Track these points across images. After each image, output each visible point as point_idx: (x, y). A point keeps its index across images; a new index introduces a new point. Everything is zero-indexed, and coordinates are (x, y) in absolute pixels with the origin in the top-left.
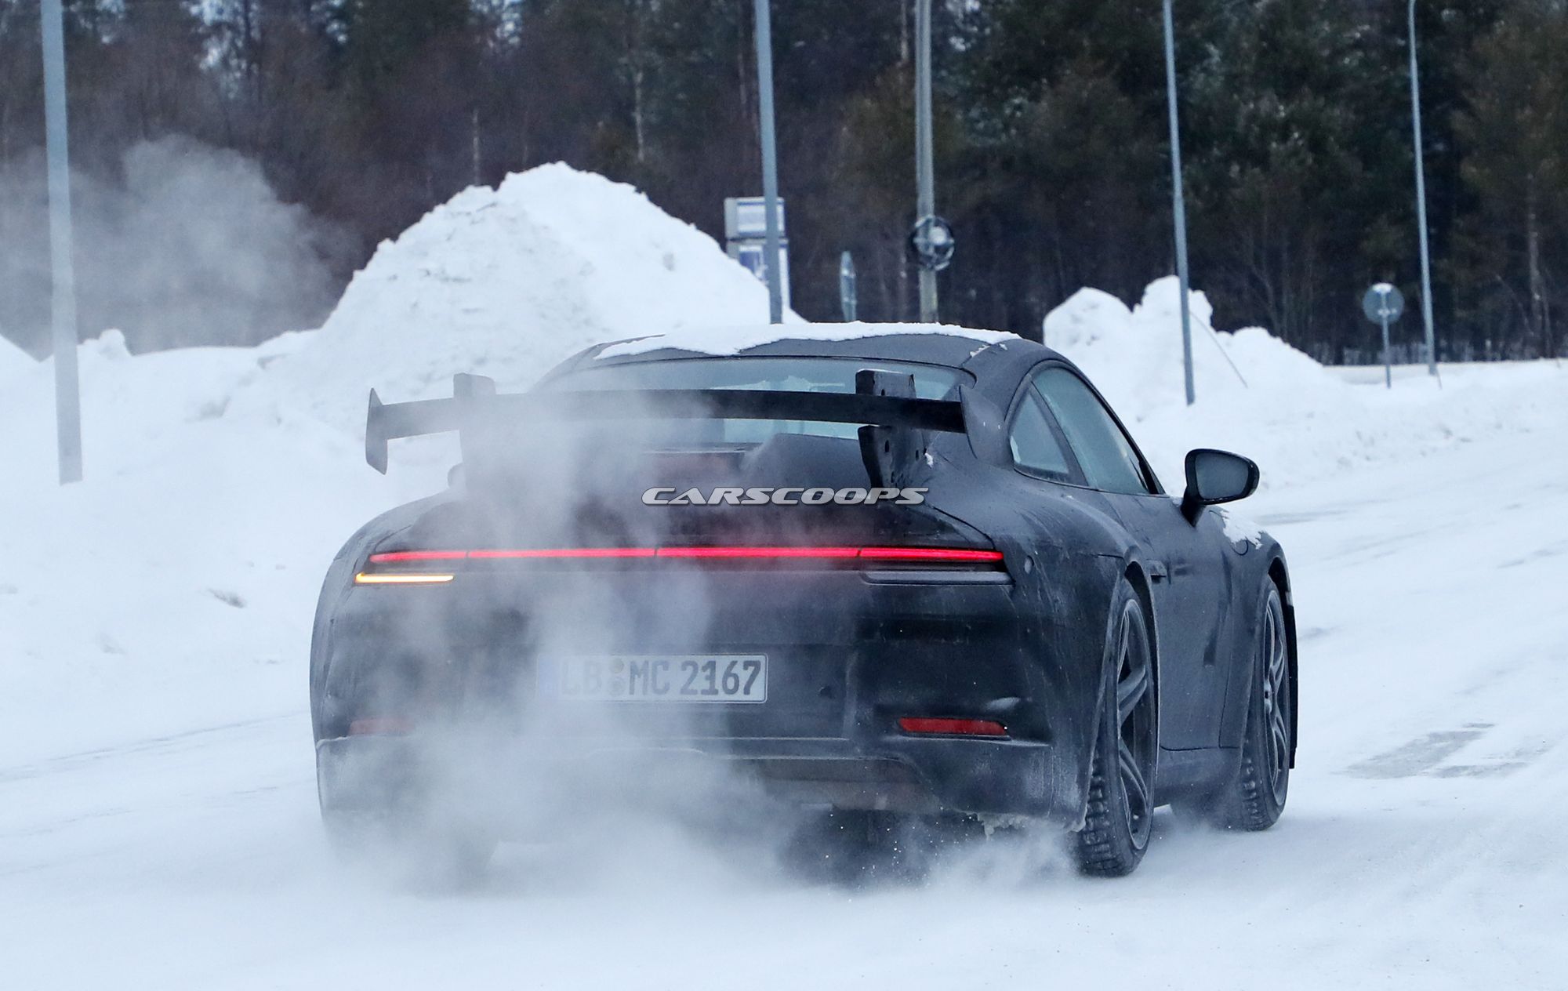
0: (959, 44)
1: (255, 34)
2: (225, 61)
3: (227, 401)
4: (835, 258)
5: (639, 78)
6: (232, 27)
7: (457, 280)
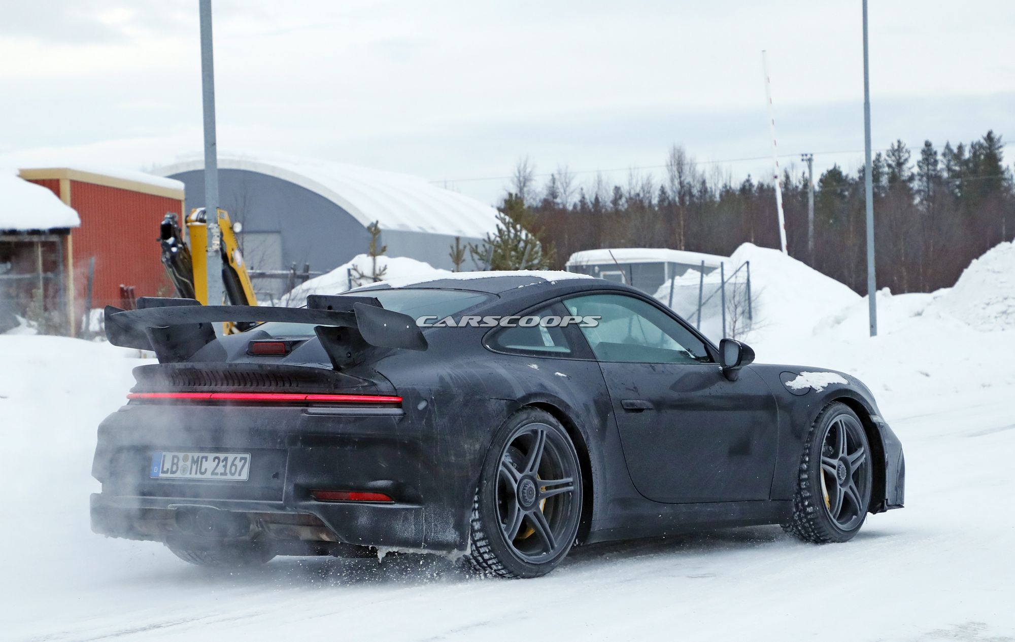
1: (931, 193)
2: (921, 202)
3: (923, 311)
6: (923, 191)
7: (998, 272)
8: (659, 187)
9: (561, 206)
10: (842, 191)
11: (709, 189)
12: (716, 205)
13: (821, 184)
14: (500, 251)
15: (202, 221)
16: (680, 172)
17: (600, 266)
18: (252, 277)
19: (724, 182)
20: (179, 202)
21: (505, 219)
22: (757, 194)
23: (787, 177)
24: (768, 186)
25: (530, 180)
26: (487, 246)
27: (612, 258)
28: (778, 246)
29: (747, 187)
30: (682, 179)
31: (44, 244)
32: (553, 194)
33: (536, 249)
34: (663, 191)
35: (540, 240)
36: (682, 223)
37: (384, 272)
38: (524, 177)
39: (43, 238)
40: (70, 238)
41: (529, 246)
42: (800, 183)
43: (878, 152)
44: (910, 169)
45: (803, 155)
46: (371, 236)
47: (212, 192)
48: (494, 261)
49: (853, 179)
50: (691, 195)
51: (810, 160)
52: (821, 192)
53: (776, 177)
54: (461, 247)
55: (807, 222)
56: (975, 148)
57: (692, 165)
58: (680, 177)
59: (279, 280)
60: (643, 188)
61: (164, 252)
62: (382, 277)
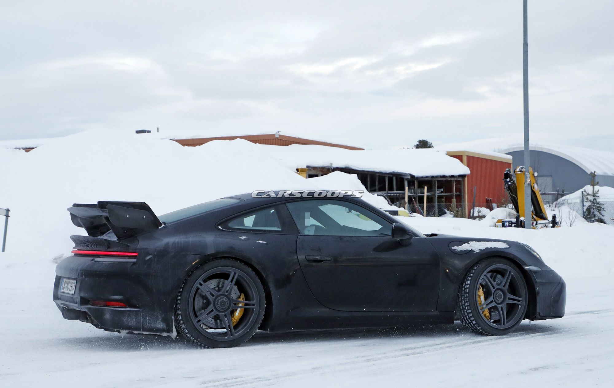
15: (521, 171)
18: (542, 194)
20: (510, 164)
31: (456, 181)
39: (456, 179)
40: (466, 179)
46: (592, 178)
47: (527, 159)
59: (552, 196)
61: (506, 185)
62: (597, 195)
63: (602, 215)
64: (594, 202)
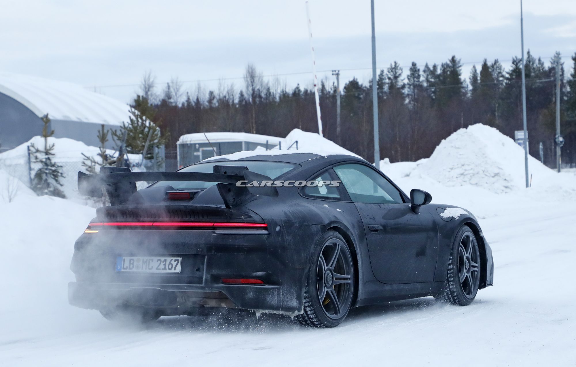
0: (565, 98)
1: (416, 96)
2: (410, 102)
3: (410, 173)
4: (538, 144)
5: (497, 105)
6: (411, 95)
7: (458, 148)
8: (239, 92)
9: (174, 104)
10: (359, 95)
11: (272, 94)
12: (277, 104)
13: (345, 90)
14: (131, 134)
16: (253, 82)
17: (199, 144)
19: (282, 89)
21: (135, 113)
22: (303, 97)
23: (323, 86)
24: (311, 91)
25: (153, 87)
26: (123, 131)
27: (206, 139)
28: (317, 131)
29: (297, 92)
30: (254, 86)
32: (169, 96)
33: (156, 133)
34: (242, 95)
35: (160, 127)
36: (254, 115)
37: (52, 148)
38: (148, 85)
41: (151, 131)
42: (331, 89)
43: (382, 69)
44: (402, 80)
45: (333, 71)
46: (44, 124)
48: (127, 141)
49: (365, 87)
50: (260, 97)
51: (338, 75)
52: (345, 95)
53: (315, 85)
54: (105, 131)
55: (336, 115)
56: (444, 67)
57: (261, 77)
58: (253, 85)
60: (228, 93)
62: (51, 152)
63: (59, 183)
64: (47, 163)
